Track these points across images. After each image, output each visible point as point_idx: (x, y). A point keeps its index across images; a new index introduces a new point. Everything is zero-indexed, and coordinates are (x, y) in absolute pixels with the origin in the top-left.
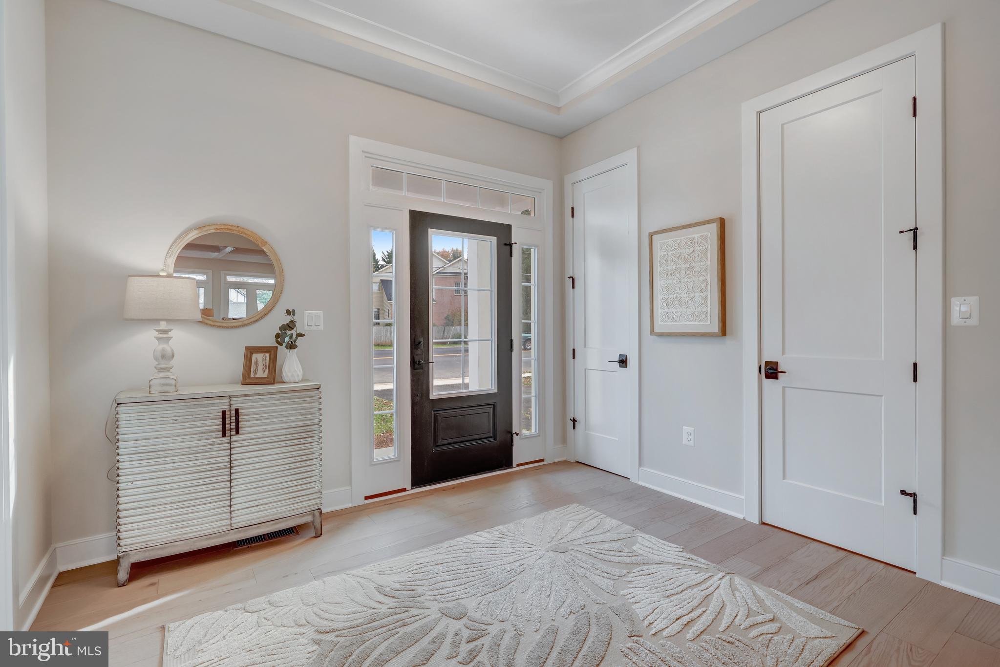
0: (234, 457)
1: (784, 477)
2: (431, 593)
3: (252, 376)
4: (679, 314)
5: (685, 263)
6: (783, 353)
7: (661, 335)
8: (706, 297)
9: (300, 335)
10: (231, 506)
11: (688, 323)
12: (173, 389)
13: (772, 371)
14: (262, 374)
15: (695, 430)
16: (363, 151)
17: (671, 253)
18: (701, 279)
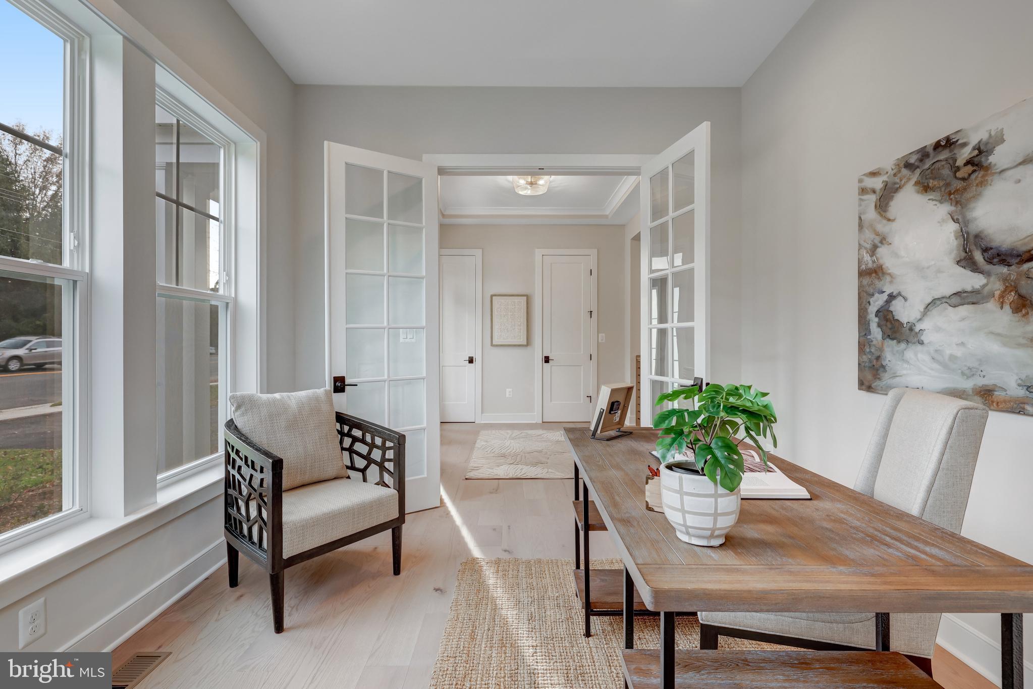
1: (551, 401)
4: (507, 336)
5: (510, 312)
6: (551, 352)
7: (497, 346)
8: (521, 329)
11: (512, 340)
13: (547, 360)
15: (512, 390)
17: (503, 306)
18: (519, 320)
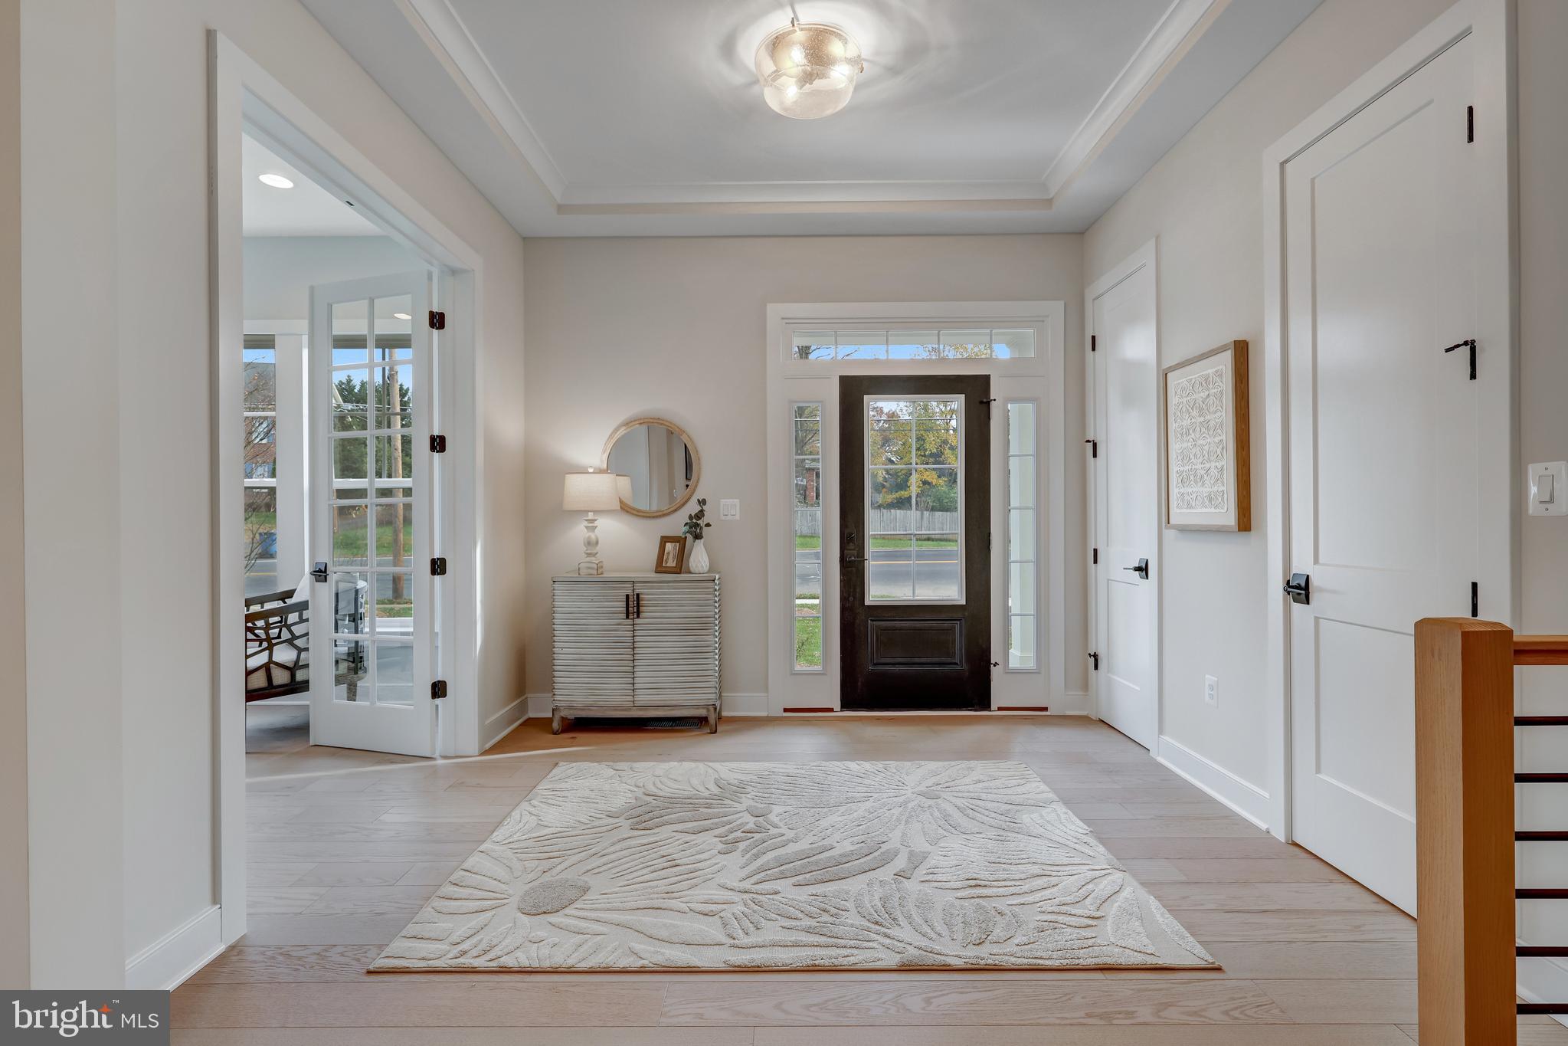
0: (637, 639)
1: (1318, 771)
2: (754, 794)
3: (664, 565)
4: (1195, 495)
5: (1200, 416)
6: (1317, 561)
7: (1177, 529)
8: (1222, 467)
9: (708, 525)
10: (633, 684)
11: (1204, 510)
12: (595, 572)
13: (1300, 590)
14: (671, 563)
15: (1218, 681)
16: (783, 319)
17: (1185, 399)
18: (1216, 439)
